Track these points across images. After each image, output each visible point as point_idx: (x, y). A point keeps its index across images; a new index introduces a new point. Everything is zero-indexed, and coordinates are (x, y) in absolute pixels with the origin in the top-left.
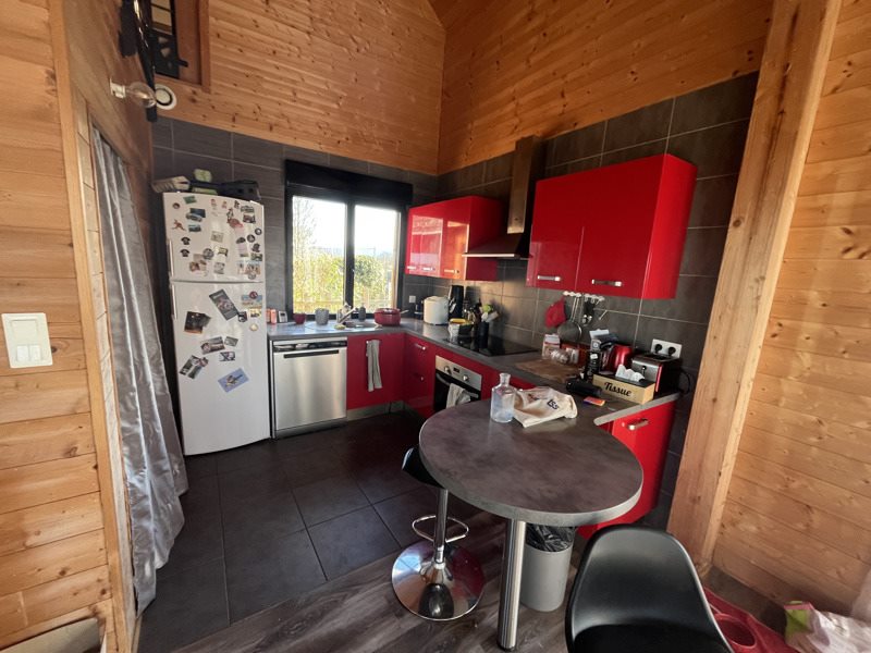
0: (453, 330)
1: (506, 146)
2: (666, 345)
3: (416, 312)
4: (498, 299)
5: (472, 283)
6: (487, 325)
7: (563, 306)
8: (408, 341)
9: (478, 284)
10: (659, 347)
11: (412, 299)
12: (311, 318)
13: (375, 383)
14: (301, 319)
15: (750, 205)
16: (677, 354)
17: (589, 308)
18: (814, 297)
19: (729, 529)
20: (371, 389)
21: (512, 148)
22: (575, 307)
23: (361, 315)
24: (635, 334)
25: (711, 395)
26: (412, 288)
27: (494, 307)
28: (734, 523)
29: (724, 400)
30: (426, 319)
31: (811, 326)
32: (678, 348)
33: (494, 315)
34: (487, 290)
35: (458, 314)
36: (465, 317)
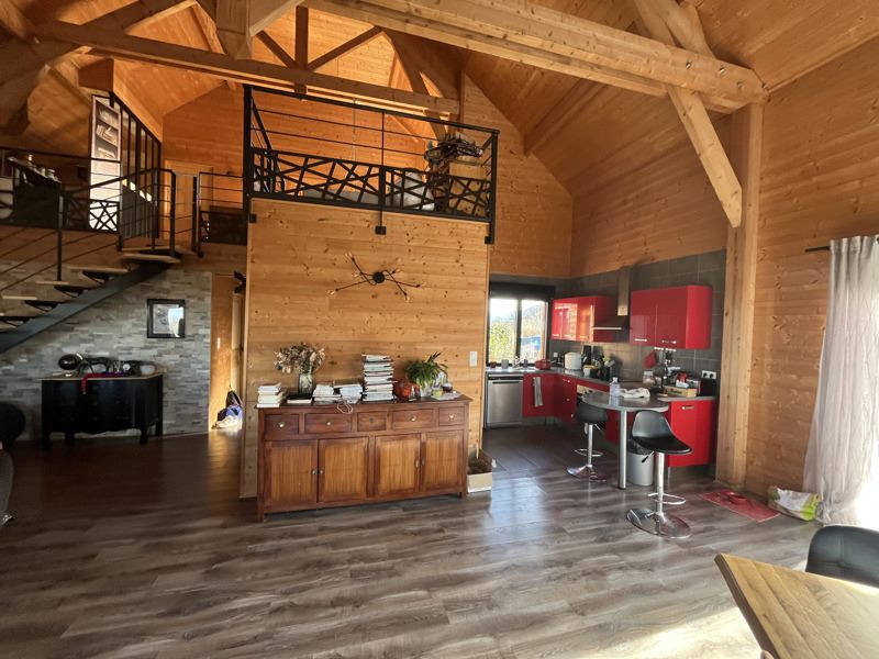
0: (587, 370)
1: (615, 266)
2: (709, 373)
3: (560, 362)
4: (614, 353)
5: (597, 344)
6: (608, 369)
7: (655, 355)
8: (557, 377)
9: (601, 344)
10: (705, 374)
11: (555, 355)
12: (499, 365)
13: (539, 402)
14: (494, 365)
15: (731, 307)
16: (714, 378)
17: (668, 356)
18: (767, 347)
19: (750, 468)
20: (536, 405)
21: (618, 268)
22: (661, 356)
23: (526, 364)
24: (694, 368)
25: (726, 395)
26: (556, 347)
27: (612, 358)
28: (752, 463)
29: (732, 397)
30: (566, 366)
31: (768, 360)
32: (715, 374)
33: (613, 363)
34: (608, 348)
35: (589, 362)
36: (594, 364)
